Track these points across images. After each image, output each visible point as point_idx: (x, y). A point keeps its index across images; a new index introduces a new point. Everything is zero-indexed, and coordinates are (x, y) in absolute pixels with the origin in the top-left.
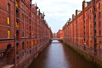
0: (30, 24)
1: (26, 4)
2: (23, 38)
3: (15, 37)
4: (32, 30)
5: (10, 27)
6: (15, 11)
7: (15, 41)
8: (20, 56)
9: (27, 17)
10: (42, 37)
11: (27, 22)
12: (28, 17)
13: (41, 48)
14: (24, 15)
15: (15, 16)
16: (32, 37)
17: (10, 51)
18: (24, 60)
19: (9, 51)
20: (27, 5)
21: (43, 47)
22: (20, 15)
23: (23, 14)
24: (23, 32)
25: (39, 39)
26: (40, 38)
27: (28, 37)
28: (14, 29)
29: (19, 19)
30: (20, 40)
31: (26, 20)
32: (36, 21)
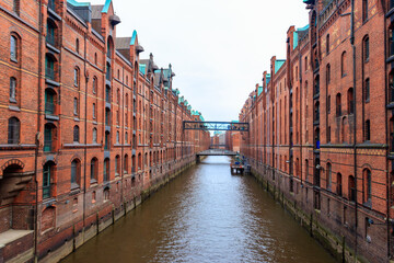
0: (109, 100)
1: (93, 37)
2: (76, 144)
3: (37, 142)
4: (118, 120)
5: (17, 109)
6: (40, 57)
7: (37, 155)
8: (58, 203)
9: (95, 78)
10: (161, 146)
11: (96, 95)
12: (100, 80)
13: (157, 181)
14: (82, 70)
15: (40, 75)
16: (117, 144)
17: (22, 186)
18: (76, 215)
19: (17, 187)
20: (97, 40)
21: (164, 178)
22: (63, 72)
23: (77, 69)
24: (77, 127)
25: (147, 150)
26: (150, 146)
27: (95, 144)
28: (36, 116)
29: (58, 84)
30: (59, 153)
31: (90, 86)
32: (136, 94)
